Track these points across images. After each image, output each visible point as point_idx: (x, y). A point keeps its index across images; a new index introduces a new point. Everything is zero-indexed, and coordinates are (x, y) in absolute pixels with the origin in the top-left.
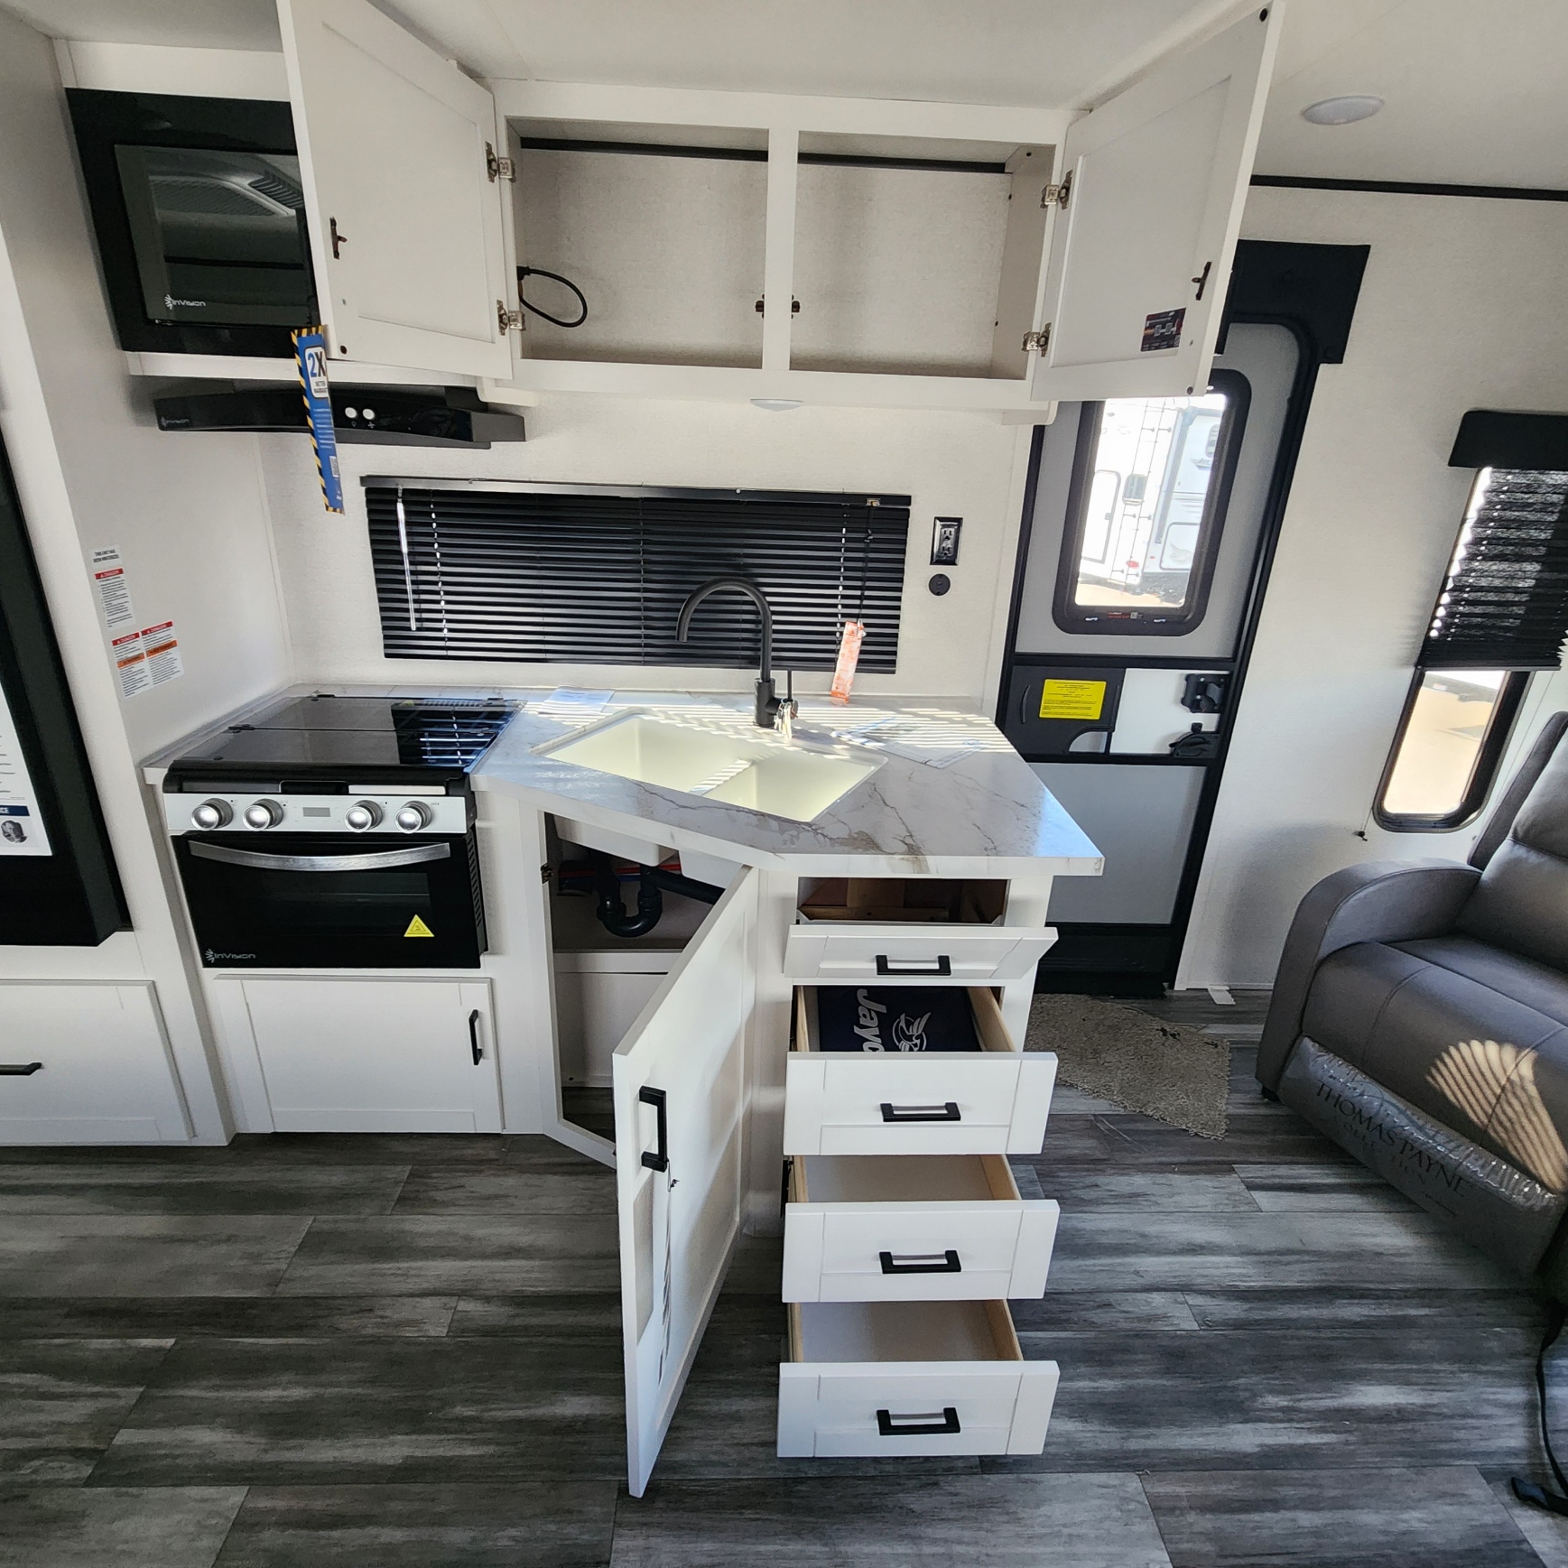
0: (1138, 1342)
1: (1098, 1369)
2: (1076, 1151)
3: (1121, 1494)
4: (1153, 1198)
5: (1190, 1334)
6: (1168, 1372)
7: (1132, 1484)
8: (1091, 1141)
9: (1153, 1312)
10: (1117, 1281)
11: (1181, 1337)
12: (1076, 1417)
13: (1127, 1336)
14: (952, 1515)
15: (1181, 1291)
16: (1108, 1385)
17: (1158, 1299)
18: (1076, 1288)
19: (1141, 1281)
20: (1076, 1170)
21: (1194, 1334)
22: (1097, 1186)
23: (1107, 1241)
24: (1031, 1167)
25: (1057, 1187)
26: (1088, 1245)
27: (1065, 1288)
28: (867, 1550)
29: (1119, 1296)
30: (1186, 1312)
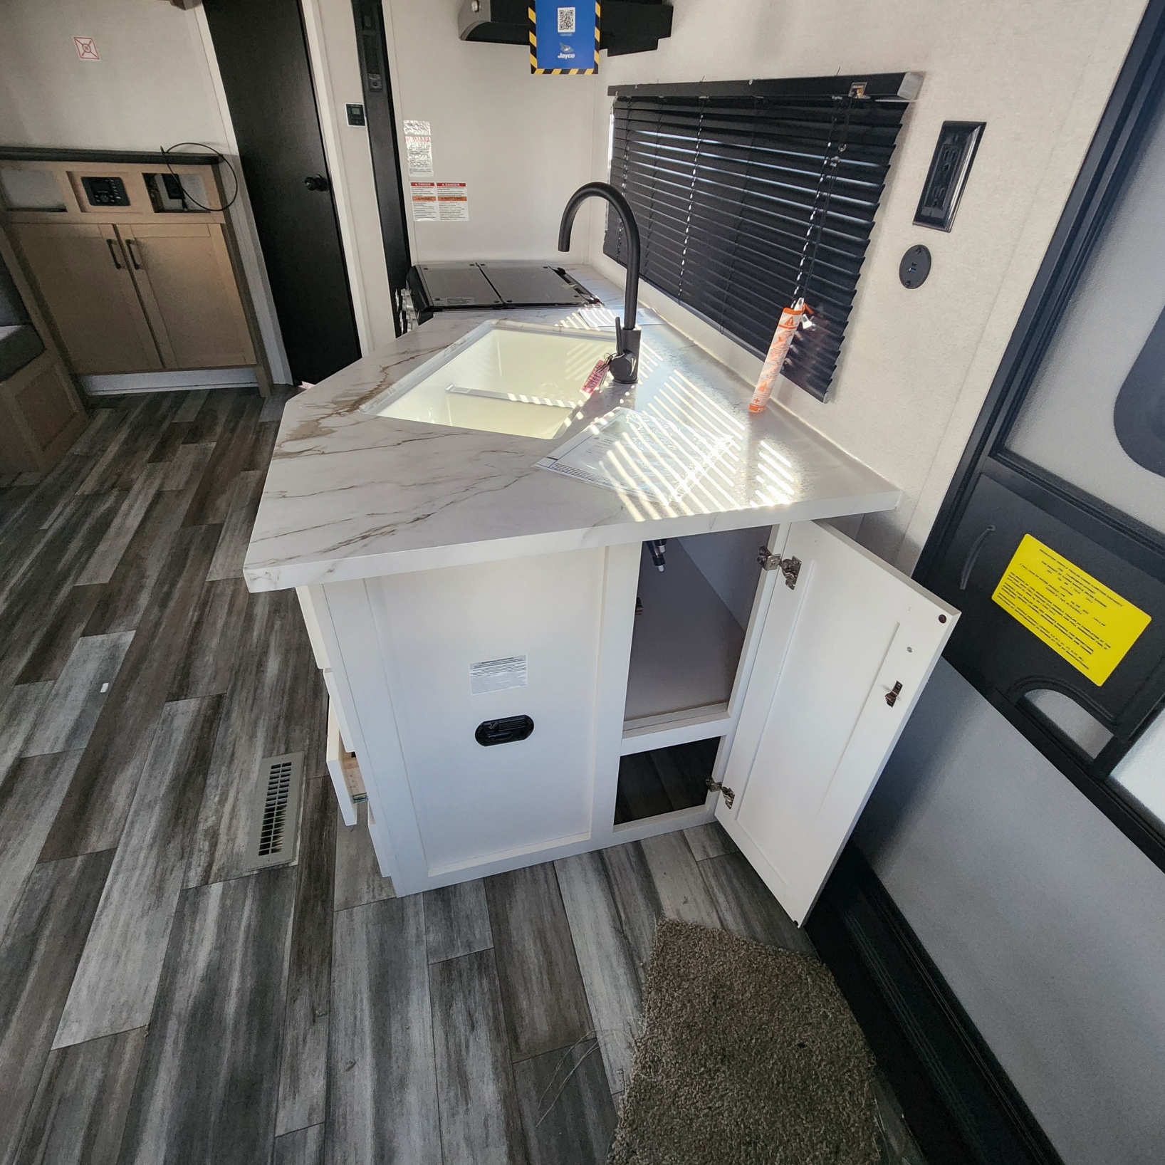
0: (270, 1048)
1: (247, 999)
2: (525, 1004)
3: (136, 1007)
4: (461, 1109)
5: (272, 1121)
6: (232, 1082)
7: (142, 1018)
8: (546, 1028)
9: (302, 1076)
10: (342, 1034)
11: (269, 1105)
12: (207, 972)
13: (277, 1039)
14: (159, 870)
15: (325, 1123)
16: (231, 1007)
17: (316, 1085)
18: (336, 985)
19: (341, 1066)
20: (494, 1002)
21: (271, 1128)
22: (473, 1028)
23: (393, 1029)
24: (490, 945)
25: (465, 974)
26: (388, 1005)
27: (335, 973)
28: (154, 819)
29: (323, 1035)
30: (298, 1123)
